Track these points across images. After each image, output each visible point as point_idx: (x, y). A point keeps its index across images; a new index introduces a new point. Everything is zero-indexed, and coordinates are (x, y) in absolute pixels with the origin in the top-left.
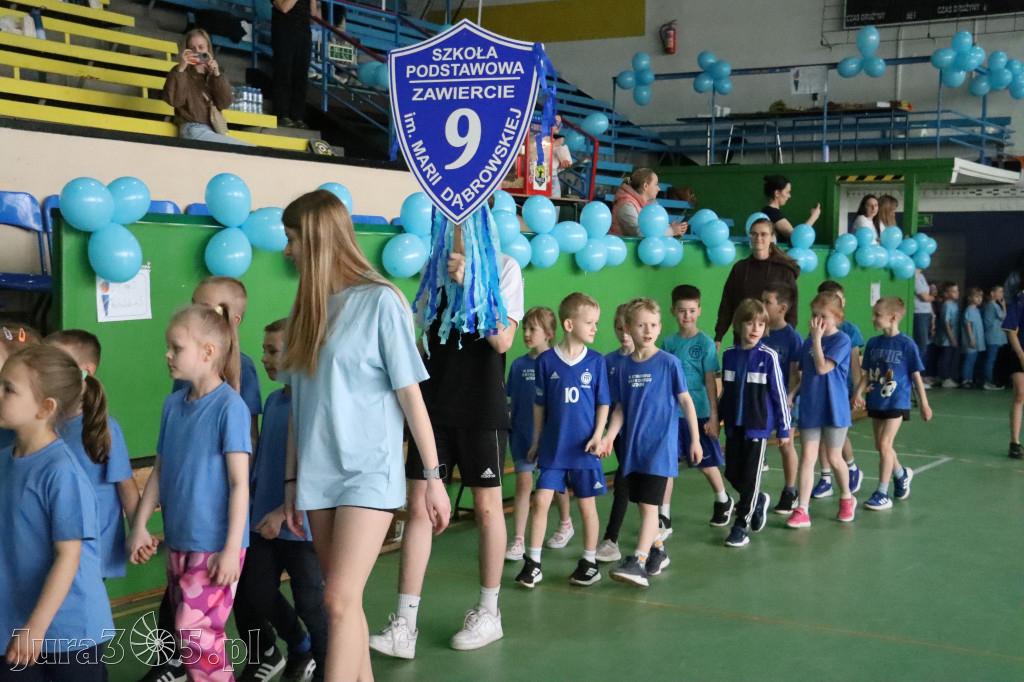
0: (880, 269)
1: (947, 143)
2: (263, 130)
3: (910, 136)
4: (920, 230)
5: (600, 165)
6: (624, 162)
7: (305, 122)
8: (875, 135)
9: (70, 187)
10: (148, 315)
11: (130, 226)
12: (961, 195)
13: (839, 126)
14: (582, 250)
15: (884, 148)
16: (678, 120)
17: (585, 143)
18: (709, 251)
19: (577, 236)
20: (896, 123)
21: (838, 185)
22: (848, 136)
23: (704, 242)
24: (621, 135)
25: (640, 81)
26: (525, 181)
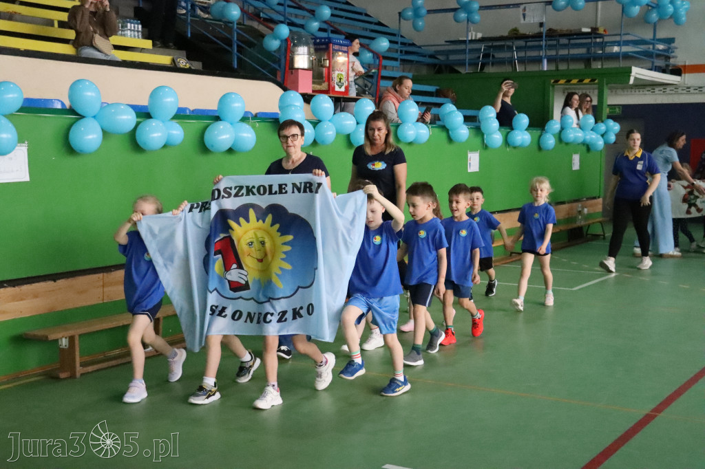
0: (579, 144)
1: (627, 56)
2: (142, 50)
3: (606, 52)
4: (609, 117)
5: (384, 73)
7: (175, 45)
8: (582, 51)
11: (10, 116)
12: (641, 92)
13: (555, 46)
14: (354, 132)
15: (587, 60)
16: (446, 42)
17: (373, 58)
18: (450, 132)
19: (349, 122)
20: (596, 43)
21: (553, 86)
22: (563, 52)
23: (448, 127)
24: (407, 53)
25: (417, 14)
26: (329, 85)
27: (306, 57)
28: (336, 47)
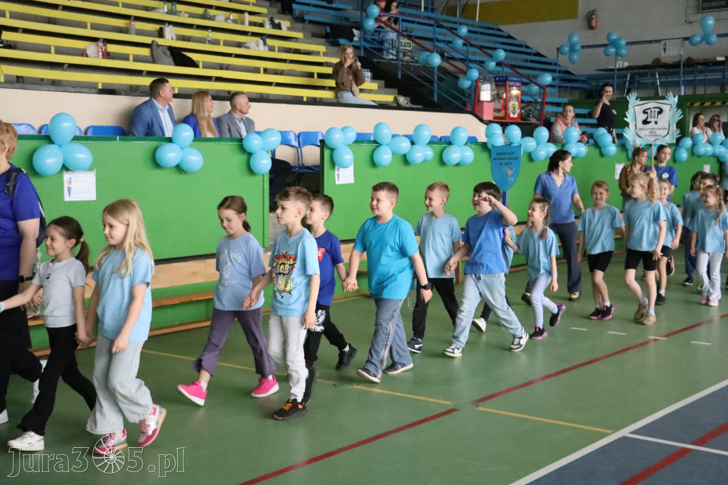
0: (709, 156)
2: (370, 91)
5: (548, 100)
6: (563, 97)
9: (329, 131)
10: (353, 182)
11: (349, 146)
13: (693, 72)
14: (534, 151)
15: (723, 85)
16: (597, 70)
17: (539, 90)
18: (602, 149)
19: (531, 144)
21: (688, 108)
22: (700, 77)
23: (599, 144)
24: (562, 80)
25: (572, 50)
26: (506, 112)
27: (489, 92)
28: (511, 83)
